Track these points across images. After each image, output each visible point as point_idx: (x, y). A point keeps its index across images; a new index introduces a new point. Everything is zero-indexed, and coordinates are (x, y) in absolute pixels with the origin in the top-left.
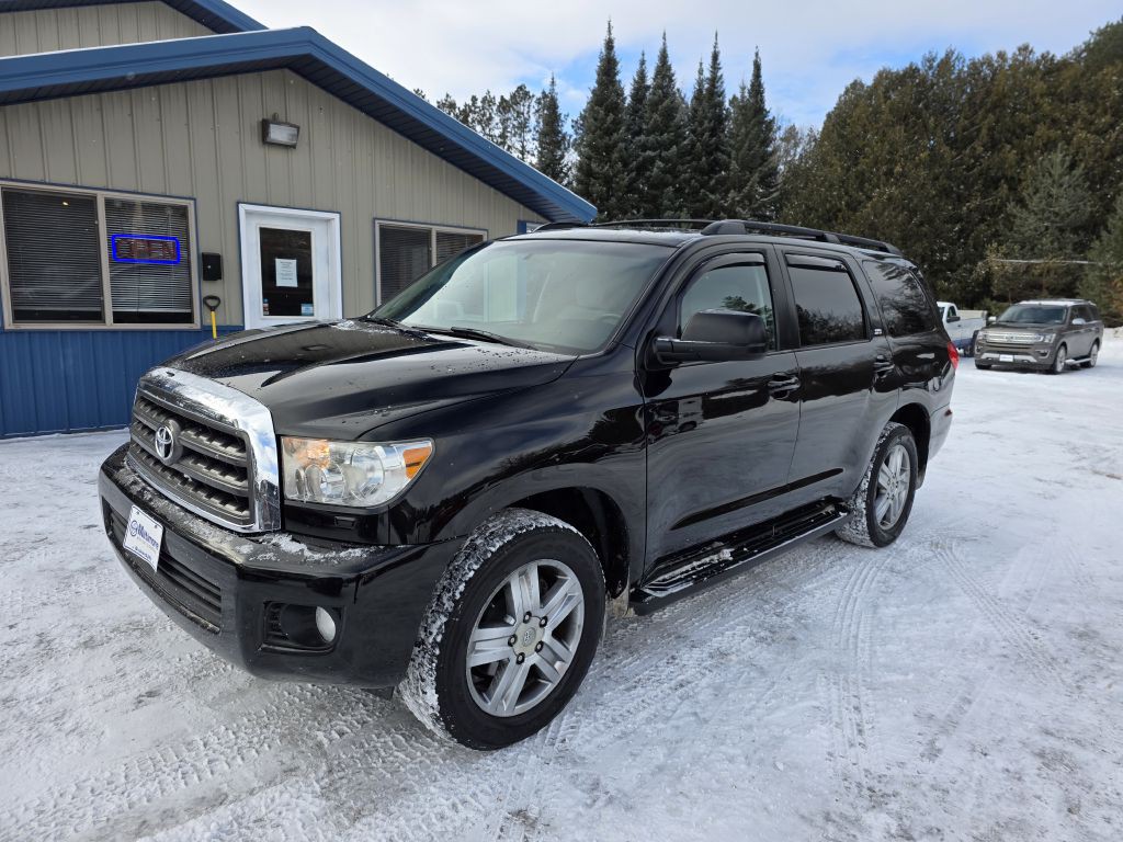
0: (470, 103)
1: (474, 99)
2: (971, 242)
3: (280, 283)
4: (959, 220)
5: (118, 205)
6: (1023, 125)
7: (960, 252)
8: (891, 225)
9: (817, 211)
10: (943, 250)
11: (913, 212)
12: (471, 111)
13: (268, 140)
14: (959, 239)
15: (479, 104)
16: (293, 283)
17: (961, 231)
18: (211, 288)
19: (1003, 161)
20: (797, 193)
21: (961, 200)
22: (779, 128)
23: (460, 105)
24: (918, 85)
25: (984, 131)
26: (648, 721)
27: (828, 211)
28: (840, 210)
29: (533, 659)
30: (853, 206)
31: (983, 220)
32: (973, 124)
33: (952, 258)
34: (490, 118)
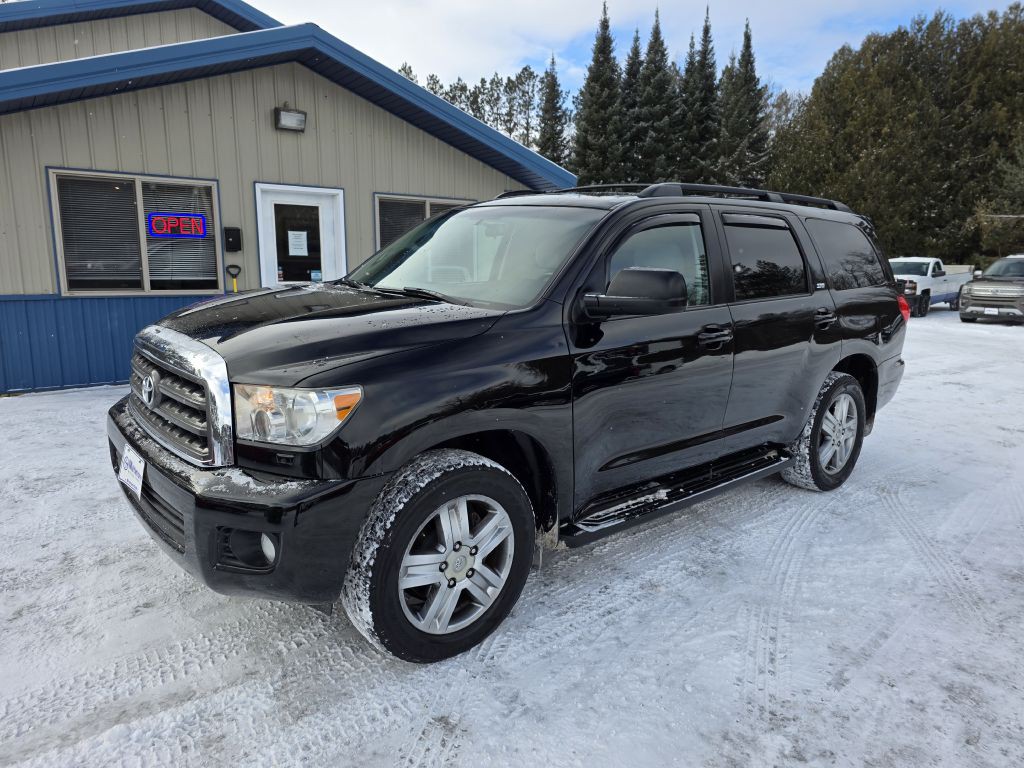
0: (479, 85)
1: (483, 81)
2: (960, 199)
3: (292, 252)
4: (948, 177)
5: (153, 187)
6: (1014, 82)
7: (948, 209)
8: (878, 184)
9: (805, 173)
10: (931, 207)
11: (901, 171)
12: (480, 92)
13: (280, 126)
14: (948, 196)
15: (488, 85)
16: (304, 252)
17: (950, 188)
18: (232, 259)
19: (994, 118)
20: (786, 157)
21: (950, 157)
22: (771, 95)
23: (471, 87)
24: (906, 48)
25: (974, 90)
26: (573, 643)
27: (816, 173)
28: (827, 172)
29: (464, 584)
30: (842, 167)
31: (972, 177)
32: (962, 84)
33: (940, 215)
34: (498, 98)
